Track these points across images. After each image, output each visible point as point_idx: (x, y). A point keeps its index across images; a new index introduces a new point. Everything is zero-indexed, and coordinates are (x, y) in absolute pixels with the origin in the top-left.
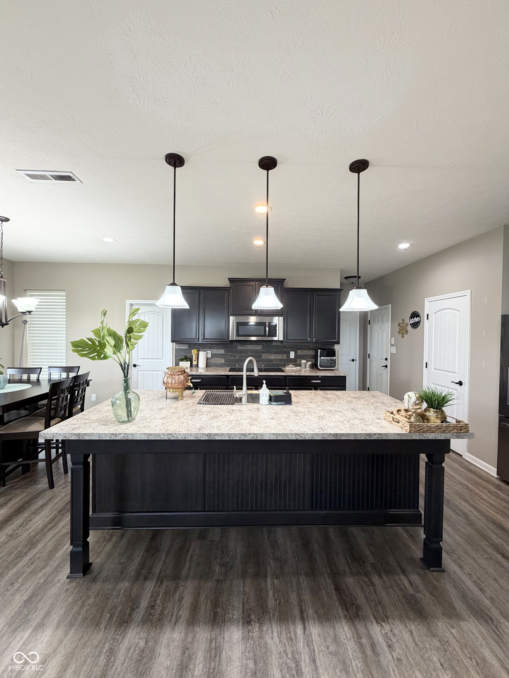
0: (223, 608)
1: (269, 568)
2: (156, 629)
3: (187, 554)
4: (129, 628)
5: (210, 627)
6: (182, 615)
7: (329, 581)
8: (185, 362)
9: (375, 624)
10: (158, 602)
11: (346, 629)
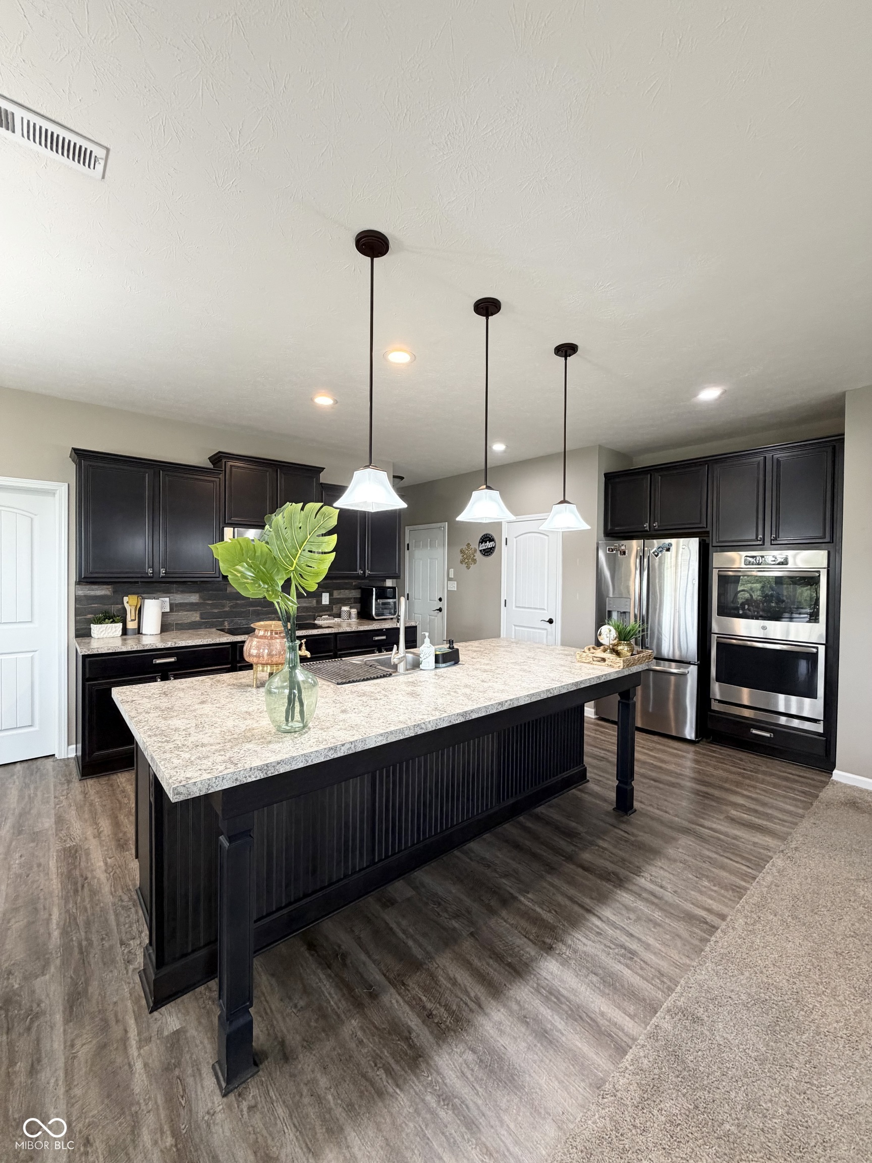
0: (511, 955)
1: (508, 889)
2: (466, 1030)
3: (394, 933)
4: (431, 1058)
5: (521, 980)
6: (476, 995)
7: (572, 867)
8: (110, 625)
9: (638, 878)
10: (429, 1005)
11: (625, 895)
